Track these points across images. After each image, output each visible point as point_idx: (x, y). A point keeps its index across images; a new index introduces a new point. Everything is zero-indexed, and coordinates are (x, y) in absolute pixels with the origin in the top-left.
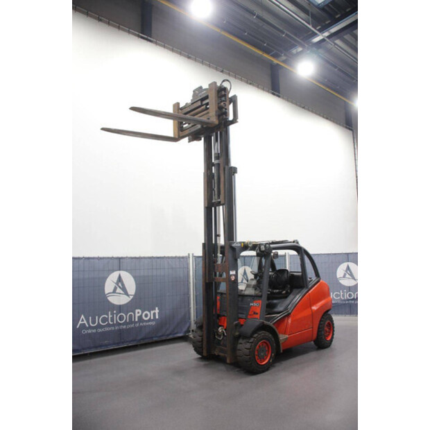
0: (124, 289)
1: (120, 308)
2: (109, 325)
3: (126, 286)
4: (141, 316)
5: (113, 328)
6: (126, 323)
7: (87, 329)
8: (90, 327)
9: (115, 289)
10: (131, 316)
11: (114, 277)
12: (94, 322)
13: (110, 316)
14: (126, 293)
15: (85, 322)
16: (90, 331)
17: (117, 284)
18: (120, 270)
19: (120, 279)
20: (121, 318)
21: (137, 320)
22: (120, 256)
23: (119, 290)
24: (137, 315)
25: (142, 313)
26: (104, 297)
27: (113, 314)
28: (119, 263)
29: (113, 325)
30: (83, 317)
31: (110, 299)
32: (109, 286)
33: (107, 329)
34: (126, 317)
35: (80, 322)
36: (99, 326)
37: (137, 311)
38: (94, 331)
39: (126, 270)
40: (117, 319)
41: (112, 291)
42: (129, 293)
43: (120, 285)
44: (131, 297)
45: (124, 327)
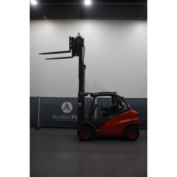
0: (68, 108)
1: (67, 114)
2: (63, 119)
3: (69, 107)
4: (75, 117)
5: (64, 120)
6: (68, 119)
7: (56, 119)
8: (57, 119)
9: (65, 108)
10: (70, 117)
11: (65, 104)
12: (58, 117)
13: (63, 116)
14: (69, 109)
15: (55, 117)
16: (56, 120)
17: (66, 106)
18: (67, 101)
19: (67, 105)
20: (67, 117)
21: (73, 118)
22: (67, 97)
23: (66, 108)
24: (73, 117)
25: (75, 116)
26: (61, 110)
27: (64, 116)
28: (67, 99)
29: (64, 119)
30: (54, 115)
31: (63, 111)
32: (63, 106)
33: (62, 120)
34: (69, 117)
35: (54, 117)
36: (59, 119)
37: (73, 116)
38: (58, 120)
39: (69, 102)
40: (65, 117)
41: (64, 108)
42: (70, 110)
43: (67, 106)
44: (71, 111)
45: (68, 120)
